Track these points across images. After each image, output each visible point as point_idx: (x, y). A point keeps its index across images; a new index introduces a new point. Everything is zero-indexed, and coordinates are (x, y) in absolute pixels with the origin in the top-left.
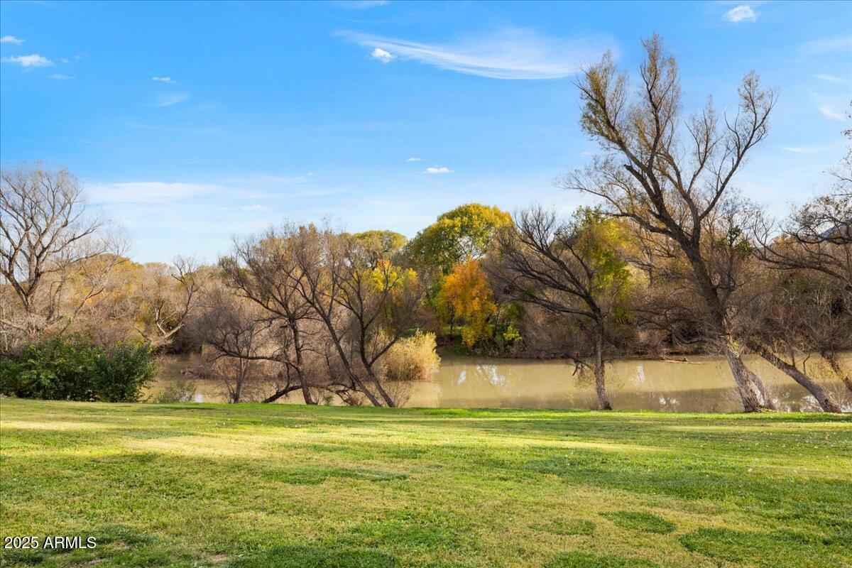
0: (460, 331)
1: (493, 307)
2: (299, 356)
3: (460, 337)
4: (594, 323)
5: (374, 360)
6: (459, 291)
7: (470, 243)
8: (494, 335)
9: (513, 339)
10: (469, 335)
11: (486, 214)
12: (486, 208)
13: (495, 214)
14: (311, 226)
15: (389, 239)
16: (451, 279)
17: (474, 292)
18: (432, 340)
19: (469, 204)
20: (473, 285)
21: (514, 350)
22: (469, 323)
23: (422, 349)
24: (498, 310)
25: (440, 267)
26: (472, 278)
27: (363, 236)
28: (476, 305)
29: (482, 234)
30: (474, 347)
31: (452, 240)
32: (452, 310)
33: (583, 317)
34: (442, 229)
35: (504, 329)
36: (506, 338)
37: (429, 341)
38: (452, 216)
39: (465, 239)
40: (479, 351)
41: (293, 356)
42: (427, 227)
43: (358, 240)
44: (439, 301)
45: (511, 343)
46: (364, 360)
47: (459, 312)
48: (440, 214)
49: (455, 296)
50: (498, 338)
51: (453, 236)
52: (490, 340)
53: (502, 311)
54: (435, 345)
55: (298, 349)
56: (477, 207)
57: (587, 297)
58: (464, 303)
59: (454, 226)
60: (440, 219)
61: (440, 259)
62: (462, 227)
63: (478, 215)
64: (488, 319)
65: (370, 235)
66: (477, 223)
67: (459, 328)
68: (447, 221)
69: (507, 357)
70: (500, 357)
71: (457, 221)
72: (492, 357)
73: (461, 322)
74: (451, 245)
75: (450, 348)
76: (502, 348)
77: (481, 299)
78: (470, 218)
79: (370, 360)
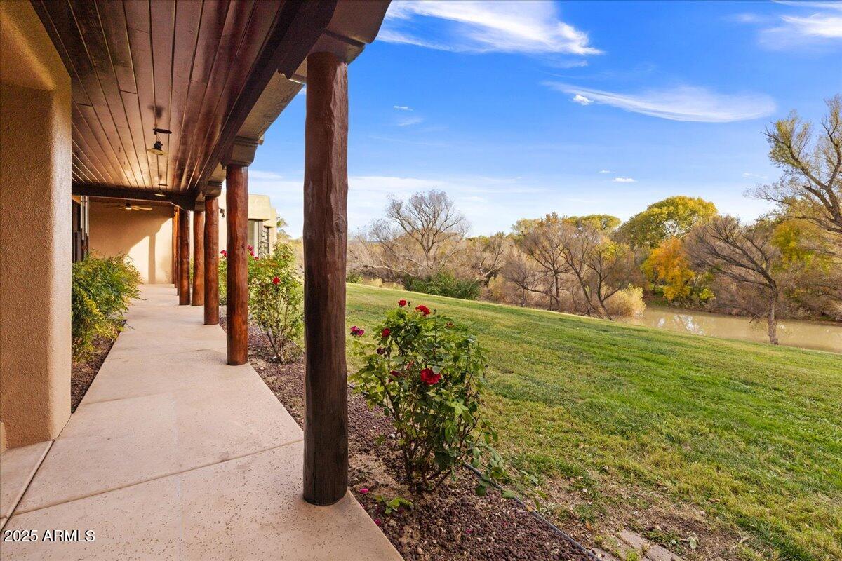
0: (662, 289)
1: (692, 273)
2: (558, 293)
3: (661, 293)
4: (770, 291)
5: (605, 299)
6: (663, 261)
7: (675, 225)
8: (691, 293)
9: (708, 298)
10: (669, 292)
11: (691, 205)
12: (691, 199)
13: (700, 204)
14: (554, 213)
15: (607, 221)
16: (656, 252)
17: (676, 261)
18: (640, 292)
19: (676, 196)
20: (674, 257)
21: (708, 306)
22: (670, 284)
23: (634, 297)
24: (696, 275)
25: (648, 242)
26: (674, 251)
27: (586, 219)
28: (677, 271)
29: (686, 219)
30: (673, 301)
31: (660, 224)
32: (656, 273)
33: (761, 286)
34: (651, 215)
35: (700, 290)
36: (702, 297)
37: (637, 293)
38: (660, 206)
39: (671, 222)
40: (677, 304)
41: (554, 291)
42: (638, 213)
43: (583, 222)
44: (646, 266)
45: (706, 301)
46: (600, 298)
47: (662, 275)
48: (650, 204)
49: (659, 264)
50: (694, 296)
51: (660, 221)
52: (687, 297)
53: (700, 277)
54: (642, 295)
55: (557, 289)
56: (683, 199)
57: (764, 273)
58: (667, 269)
59: (662, 213)
60: (649, 208)
61: (648, 237)
62: (669, 214)
63: (683, 205)
64: (686, 282)
65: (593, 218)
66: (681, 212)
67: (661, 287)
68: (656, 210)
69: (701, 311)
70: (695, 310)
71: (665, 210)
72: (689, 309)
73: (663, 282)
74: (658, 227)
75: (653, 299)
76: (698, 304)
77: (681, 267)
78: (676, 207)
79: (603, 298)
